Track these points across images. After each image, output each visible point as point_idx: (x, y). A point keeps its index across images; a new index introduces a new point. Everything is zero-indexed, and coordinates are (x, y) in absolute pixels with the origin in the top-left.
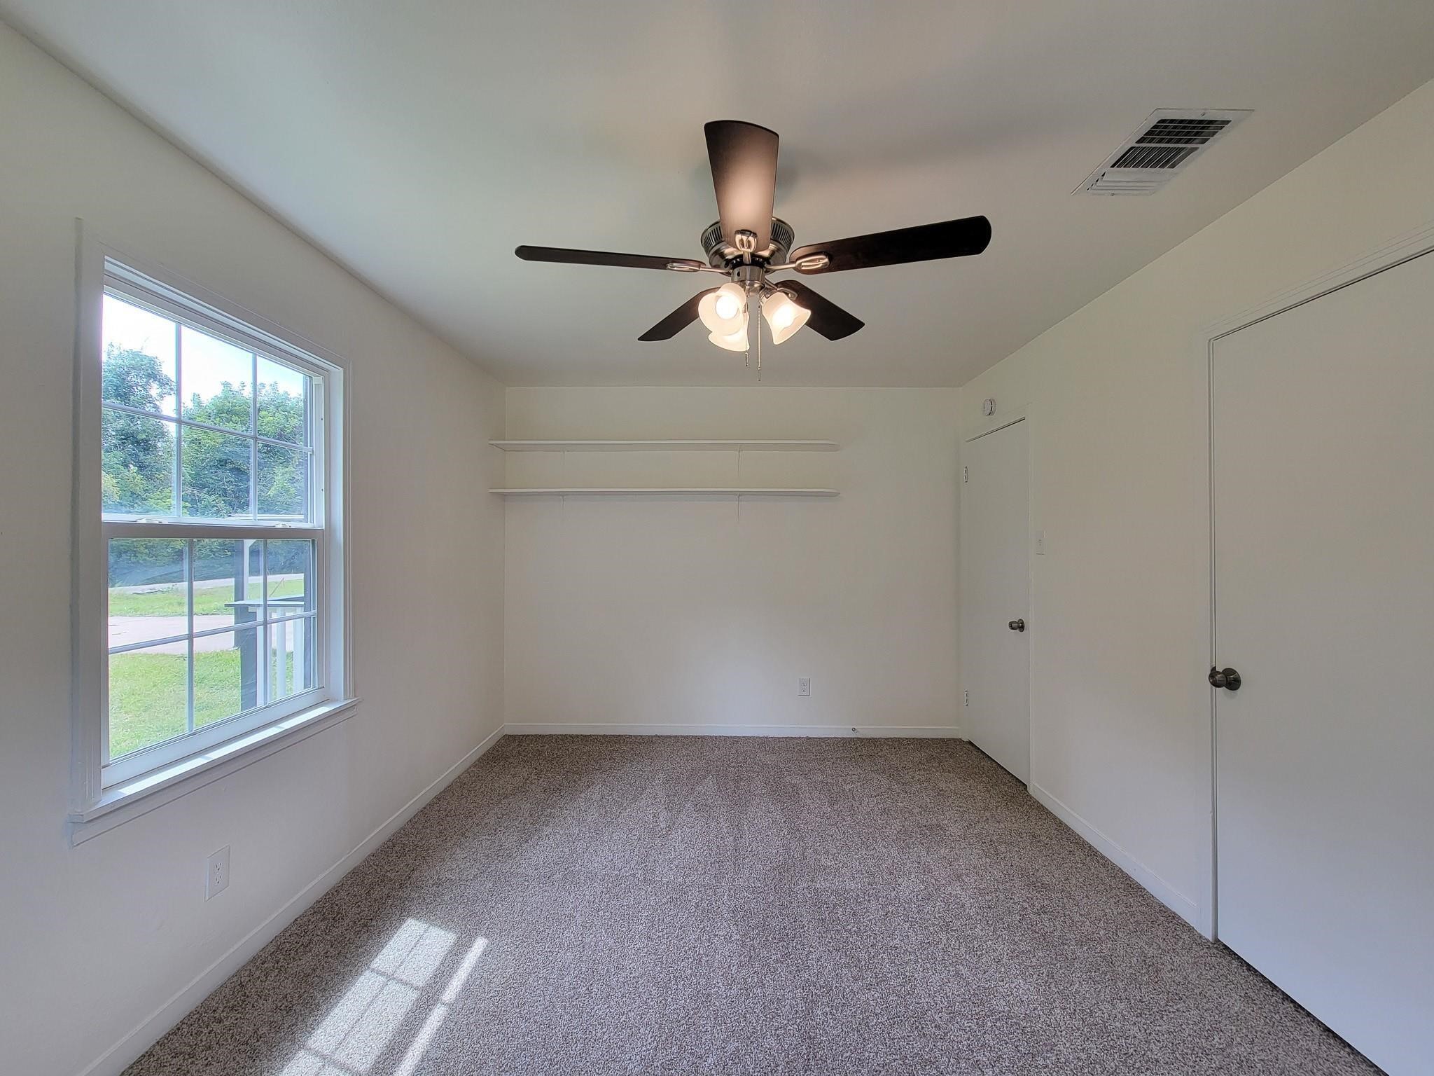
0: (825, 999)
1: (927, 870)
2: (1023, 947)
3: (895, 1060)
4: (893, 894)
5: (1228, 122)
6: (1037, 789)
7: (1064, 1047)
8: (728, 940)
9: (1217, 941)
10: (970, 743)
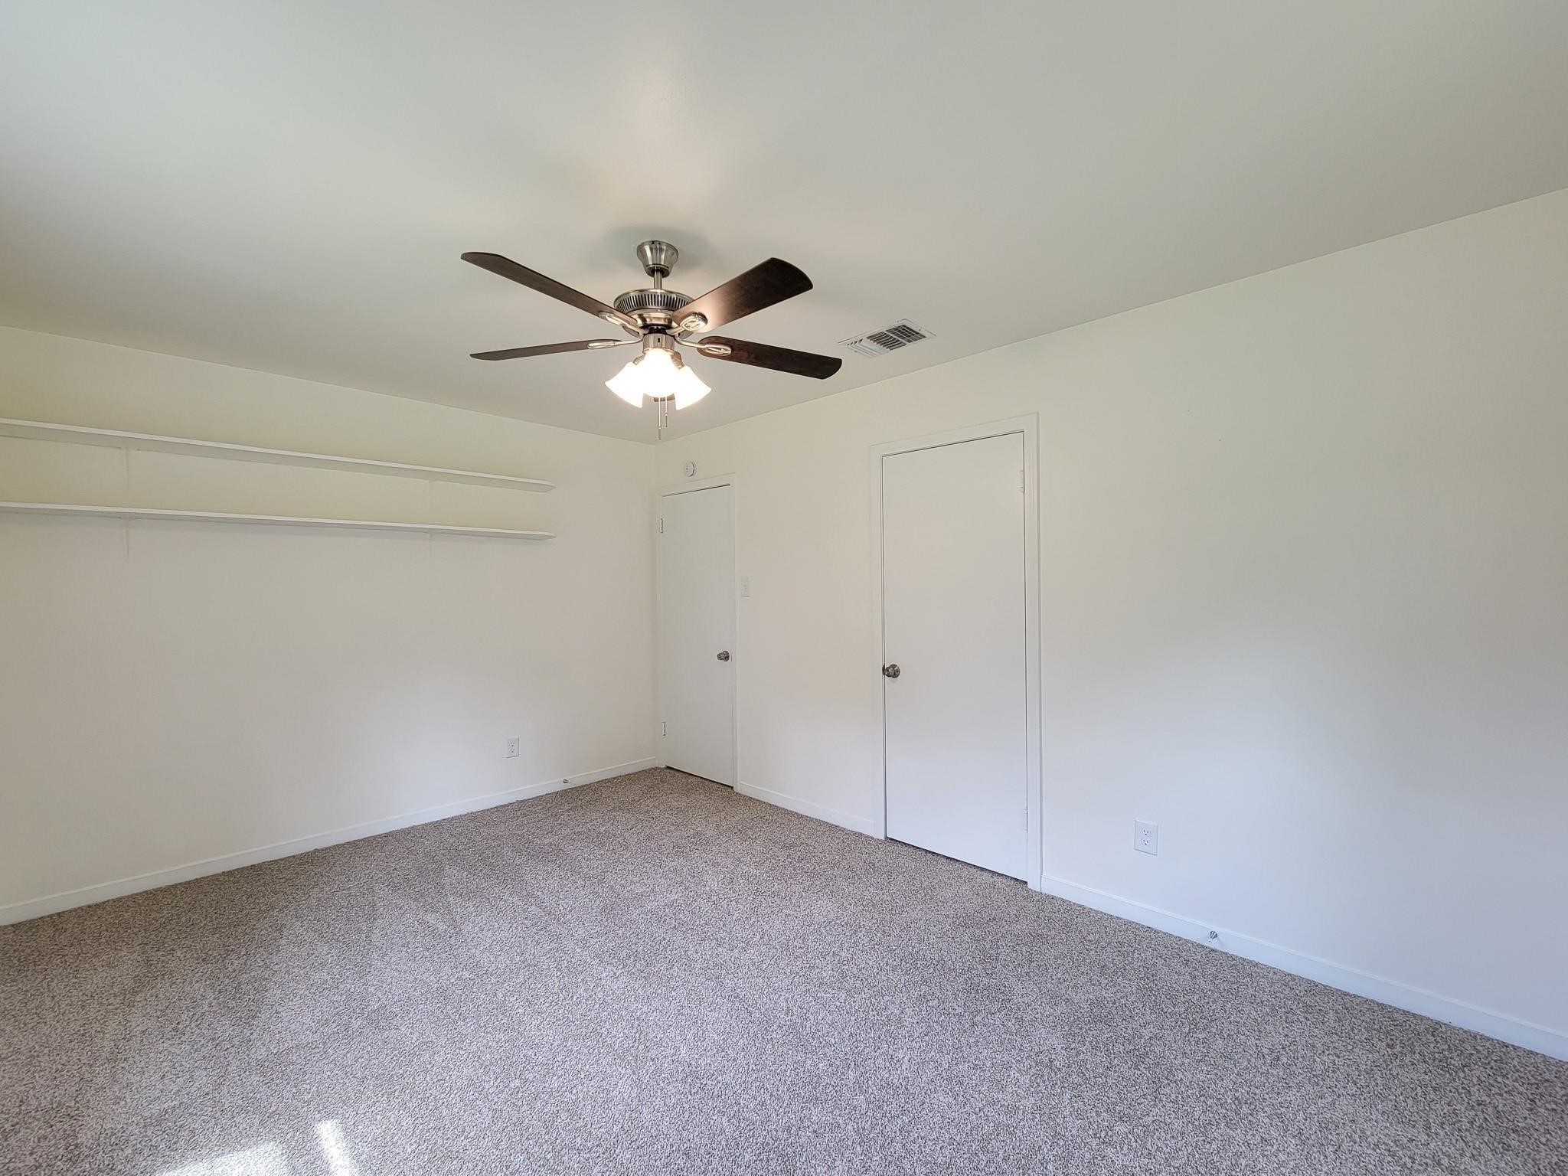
0: (724, 972)
1: (716, 864)
2: (807, 884)
3: (794, 977)
4: (707, 888)
5: (924, 337)
6: (743, 787)
7: (864, 922)
8: (616, 977)
9: (886, 838)
10: (668, 768)
